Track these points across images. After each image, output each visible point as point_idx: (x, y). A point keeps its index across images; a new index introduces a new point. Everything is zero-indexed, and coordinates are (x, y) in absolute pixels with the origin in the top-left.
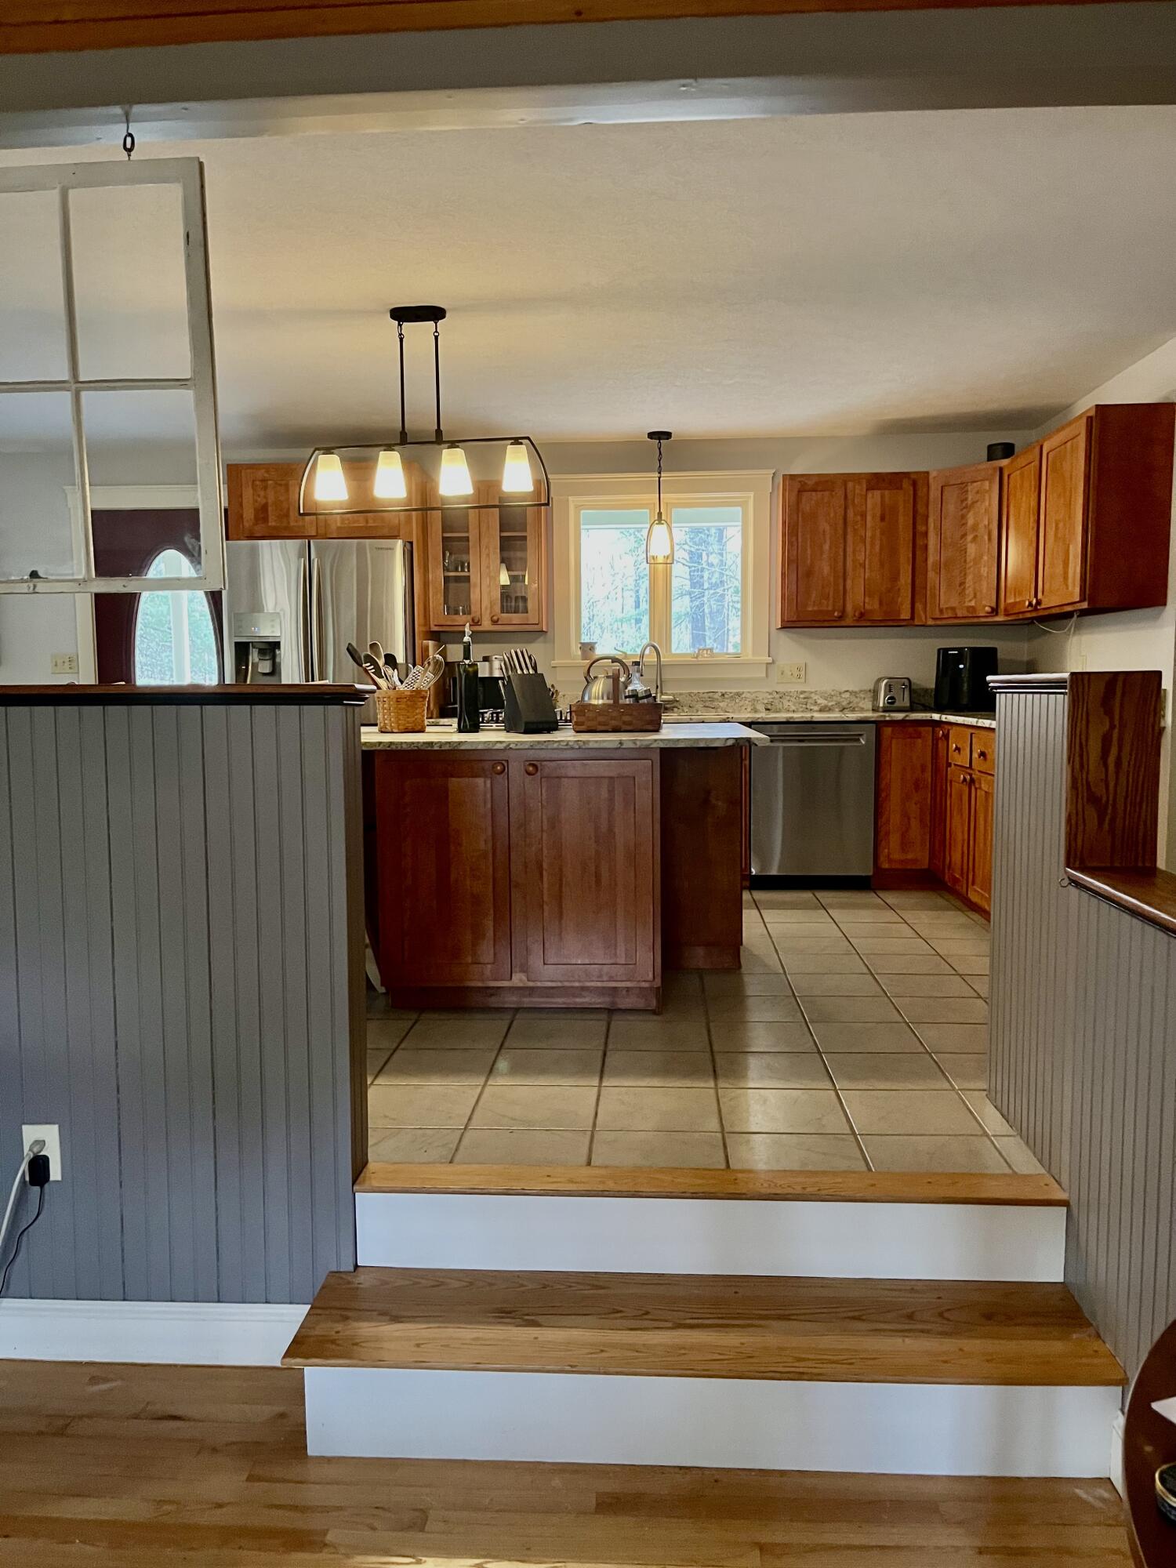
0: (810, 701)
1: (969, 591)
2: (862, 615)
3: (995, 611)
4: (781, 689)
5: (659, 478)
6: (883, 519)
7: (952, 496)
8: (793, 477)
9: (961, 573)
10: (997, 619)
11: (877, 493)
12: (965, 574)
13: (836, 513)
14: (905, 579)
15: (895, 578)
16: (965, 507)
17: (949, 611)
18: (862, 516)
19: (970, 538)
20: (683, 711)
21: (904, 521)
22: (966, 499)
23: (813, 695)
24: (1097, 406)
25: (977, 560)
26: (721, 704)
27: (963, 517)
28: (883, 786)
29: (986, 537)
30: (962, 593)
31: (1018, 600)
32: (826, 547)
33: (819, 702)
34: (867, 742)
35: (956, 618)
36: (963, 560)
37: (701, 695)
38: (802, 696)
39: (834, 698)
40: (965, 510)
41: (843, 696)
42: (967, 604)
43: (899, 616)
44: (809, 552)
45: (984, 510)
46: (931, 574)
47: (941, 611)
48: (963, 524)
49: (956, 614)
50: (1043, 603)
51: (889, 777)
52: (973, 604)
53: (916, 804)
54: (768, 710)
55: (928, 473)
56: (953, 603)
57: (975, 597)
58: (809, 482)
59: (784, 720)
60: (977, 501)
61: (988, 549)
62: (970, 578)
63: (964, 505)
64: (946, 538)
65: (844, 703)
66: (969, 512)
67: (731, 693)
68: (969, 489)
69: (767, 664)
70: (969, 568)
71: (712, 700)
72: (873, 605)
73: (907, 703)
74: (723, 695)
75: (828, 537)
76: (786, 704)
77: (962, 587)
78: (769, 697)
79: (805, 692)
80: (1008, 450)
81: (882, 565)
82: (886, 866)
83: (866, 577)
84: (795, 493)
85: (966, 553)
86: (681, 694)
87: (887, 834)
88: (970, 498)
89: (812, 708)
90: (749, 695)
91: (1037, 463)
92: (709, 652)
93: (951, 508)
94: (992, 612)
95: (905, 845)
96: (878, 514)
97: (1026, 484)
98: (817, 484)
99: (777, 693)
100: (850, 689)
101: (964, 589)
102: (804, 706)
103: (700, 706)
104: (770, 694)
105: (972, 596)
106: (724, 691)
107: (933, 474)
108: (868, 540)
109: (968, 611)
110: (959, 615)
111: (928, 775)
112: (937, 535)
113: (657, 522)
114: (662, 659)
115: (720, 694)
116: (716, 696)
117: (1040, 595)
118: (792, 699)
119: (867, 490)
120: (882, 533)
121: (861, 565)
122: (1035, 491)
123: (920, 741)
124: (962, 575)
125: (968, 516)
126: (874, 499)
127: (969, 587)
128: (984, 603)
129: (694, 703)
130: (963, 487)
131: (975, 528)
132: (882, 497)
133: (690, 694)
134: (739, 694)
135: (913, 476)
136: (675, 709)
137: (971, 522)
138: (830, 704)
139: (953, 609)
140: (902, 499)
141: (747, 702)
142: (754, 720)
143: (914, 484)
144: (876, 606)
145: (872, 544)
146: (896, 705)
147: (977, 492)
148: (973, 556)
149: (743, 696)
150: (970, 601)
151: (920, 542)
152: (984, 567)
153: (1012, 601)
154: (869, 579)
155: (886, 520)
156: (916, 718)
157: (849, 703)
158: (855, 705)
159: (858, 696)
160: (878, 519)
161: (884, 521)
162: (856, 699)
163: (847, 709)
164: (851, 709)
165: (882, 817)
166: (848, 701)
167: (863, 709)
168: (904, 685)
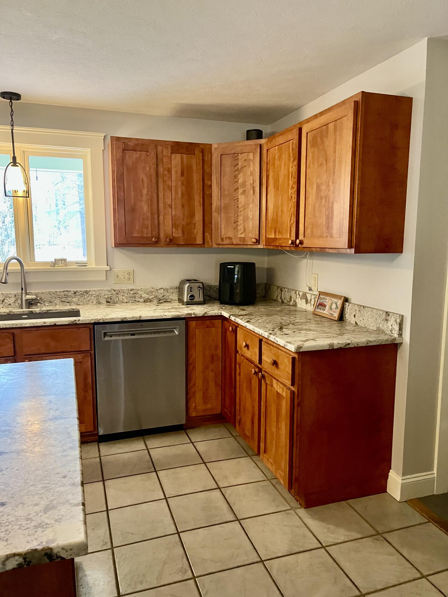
0: (137, 295)
1: (241, 228)
2: (171, 240)
3: (258, 241)
4: (117, 288)
5: (12, 130)
6: (182, 174)
7: (227, 161)
8: (118, 139)
9: (234, 214)
10: (260, 246)
11: (178, 156)
12: (238, 216)
13: (150, 168)
14: (198, 217)
15: (192, 215)
16: (237, 170)
17: (227, 239)
18: (168, 171)
19: (240, 191)
20: (45, 305)
21: (196, 177)
22: (238, 164)
23: (139, 292)
24: (363, 92)
25: (245, 207)
26: (74, 300)
27: (236, 177)
28: (190, 361)
29: (252, 192)
30: (235, 228)
31: (277, 237)
32: (145, 192)
33: (143, 296)
34: (179, 333)
35: (233, 244)
36: (236, 206)
37: (58, 293)
38: (132, 292)
39: (154, 293)
40: (236, 172)
41: (159, 291)
42: (239, 236)
43: (195, 241)
44: (132, 193)
45: (250, 173)
46: (215, 214)
47: (222, 239)
48: (236, 182)
49: (232, 242)
50: (304, 244)
51: (194, 355)
52: (243, 236)
53: (212, 371)
54: (109, 302)
55: (211, 145)
56: (230, 234)
57: (245, 230)
58: (129, 144)
59: (120, 320)
60: (245, 166)
61: (253, 199)
62: (241, 218)
63: (236, 168)
64: (224, 190)
65: (160, 296)
66: (239, 173)
67: (81, 291)
68: (240, 157)
69: (106, 271)
70: (241, 212)
71: (67, 296)
72: (178, 234)
73: (201, 299)
74: (75, 293)
75: (145, 185)
76: (121, 297)
77: (236, 224)
78: (109, 293)
79: (134, 290)
80: (259, 134)
81: (183, 206)
82: (194, 414)
83: (173, 214)
84: (120, 151)
85: (238, 201)
86: (43, 293)
87: (194, 393)
88: (240, 164)
89: (139, 300)
90: (94, 292)
91: (296, 141)
92: (63, 262)
93: (228, 169)
94: (256, 242)
95: (206, 399)
96: (180, 172)
97: (285, 156)
98: (136, 145)
99: (114, 291)
100: (163, 287)
101: (237, 225)
102: (133, 299)
103: (57, 301)
104: (110, 291)
105: (242, 230)
106: (75, 290)
107: (214, 146)
108: (173, 189)
109: (240, 240)
110: (235, 242)
111: (219, 352)
112: (218, 187)
113: (12, 164)
115: (73, 293)
116: (70, 294)
117: (301, 237)
118: (125, 295)
119: (171, 153)
120: (183, 184)
121: (169, 206)
122: (294, 160)
123: (213, 329)
124: (236, 216)
125: (239, 176)
126: (176, 159)
127: (241, 224)
128: (251, 235)
129: (52, 300)
130: (235, 156)
131: (244, 185)
132: (182, 158)
133: (49, 293)
134: (86, 292)
135: (201, 146)
136: (39, 304)
137: (241, 181)
138: (151, 297)
139: (230, 238)
140: (195, 162)
141: (93, 298)
142: (96, 321)
143: (203, 151)
144: (180, 235)
145: (176, 192)
146: (194, 300)
147: (245, 160)
148: (243, 203)
149: (90, 293)
150: (242, 234)
151: (207, 192)
152: (251, 211)
153: (273, 236)
154: (175, 215)
155: (185, 175)
156: (212, 314)
157: (163, 296)
158: (167, 297)
159: (169, 291)
160: (179, 174)
161: (184, 176)
162: (168, 294)
163: (162, 300)
164: (165, 300)
165: (190, 383)
166: (163, 295)
167: (172, 299)
168: (199, 288)
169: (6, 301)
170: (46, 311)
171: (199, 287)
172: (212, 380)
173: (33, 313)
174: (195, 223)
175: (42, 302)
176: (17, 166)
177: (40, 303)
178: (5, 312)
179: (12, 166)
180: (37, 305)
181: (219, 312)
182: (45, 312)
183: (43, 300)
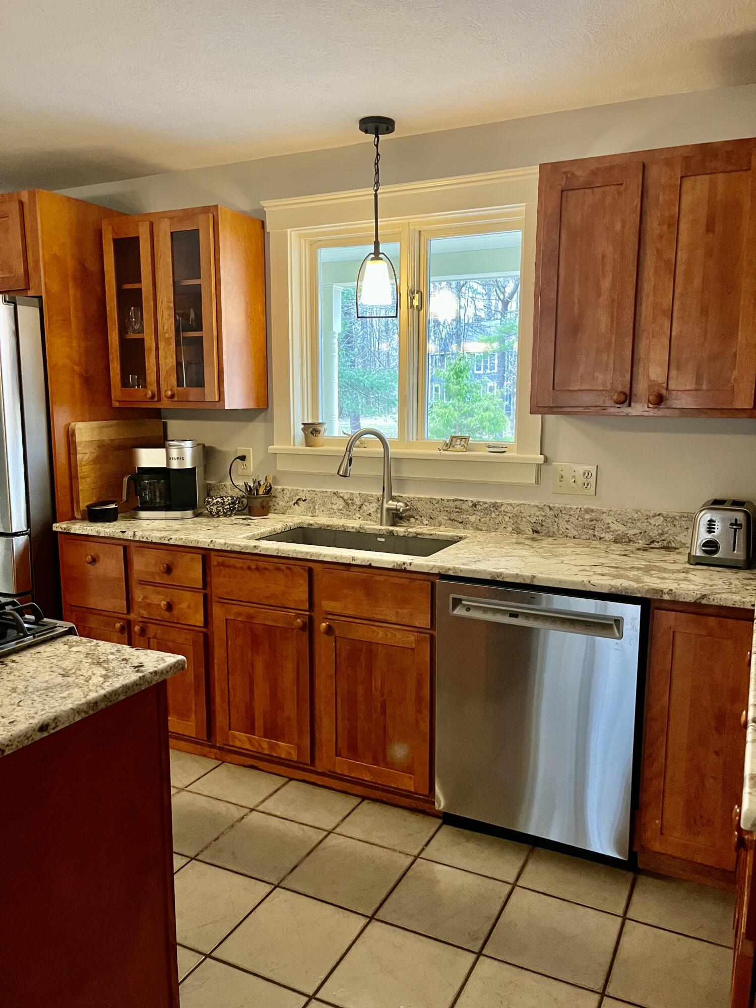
0: (599, 524)
4: (558, 503)
5: (376, 195)
6: (710, 228)
8: (555, 166)
11: (704, 181)
13: (624, 223)
20: (422, 523)
23: (604, 516)
26: (473, 519)
32: (606, 284)
33: (613, 527)
37: (445, 502)
38: (587, 516)
39: (639, 524)
41: (652, 521)
43: (732, 401)
44: (577, 291)
53: (717, 753)
54: (537, 532)
58: (579, 173)
59: (489, 578)
65: (654, 533)
67: (485, 503)
69: (538, 466)
71: (460, 511)
72: (682, 382)
73: (739, 555)
74: (474, 505)
75: (609, 267)
76: (563, 525)
78: (538, 513)
79: (592, 511)
81: (704, 311)
83: (675, 334)
84: (556, 195)
86: (420, 500)
87: (660, 794)
89: (602, 536)
90: (509, 508)
92: (463, 443)
95: (693, 819)
96: (703, 220)
98: (594, 173)
99: (550, 509)
100: (665, 513)
102: (591, 532)
103: (443, 518)
104: (540, 509)
106: (475, 500)
108: (680, 269)
113: (373, 256)
114: (390, 450)
115: (471, 504)
116: (465, 507)
118: (572, 519)
119: (683, 177)
120: (708, 254)
121: (665, 312)
126: (696, 191)
129: (435, 513)
132: (712, 186)
133: (431, 500)
134: (495, 506)
136: (412, 520)
138: (631, 532)
140: (749, 189)
141: (507, 519)
142: (442, 572)
144: (689, 384)
145: (688, 275)
146: (717, 556)
149: (503, 509)
154: (679, 337)
155: (716, 230)
156: (723, 603)
157: (661, 534)
158: (671, 538)
159: (677, 523)
160: (702, 229)
161: (713, 232)
162: (673, 529)
163: (658, 542)
164: (665, 542)
165: (652, 765)
166: (660, 531)
167: (684, 544)
168: (736, 524)
169: (364, 507)
170: (414, 535)
171: (733, 522)
172: (715, 778)
173: (394, 535)
174: (735, 355)
175: (418, 517)
176: (381, 259)
177: (414, 517)
178: (353, 528)
179: (372, 259)
180: (409, 520)
181: (748, 599)
182: (413, 537)
183: (420, 513)
